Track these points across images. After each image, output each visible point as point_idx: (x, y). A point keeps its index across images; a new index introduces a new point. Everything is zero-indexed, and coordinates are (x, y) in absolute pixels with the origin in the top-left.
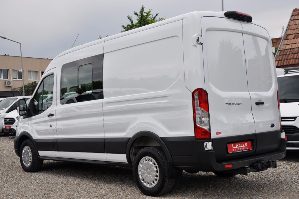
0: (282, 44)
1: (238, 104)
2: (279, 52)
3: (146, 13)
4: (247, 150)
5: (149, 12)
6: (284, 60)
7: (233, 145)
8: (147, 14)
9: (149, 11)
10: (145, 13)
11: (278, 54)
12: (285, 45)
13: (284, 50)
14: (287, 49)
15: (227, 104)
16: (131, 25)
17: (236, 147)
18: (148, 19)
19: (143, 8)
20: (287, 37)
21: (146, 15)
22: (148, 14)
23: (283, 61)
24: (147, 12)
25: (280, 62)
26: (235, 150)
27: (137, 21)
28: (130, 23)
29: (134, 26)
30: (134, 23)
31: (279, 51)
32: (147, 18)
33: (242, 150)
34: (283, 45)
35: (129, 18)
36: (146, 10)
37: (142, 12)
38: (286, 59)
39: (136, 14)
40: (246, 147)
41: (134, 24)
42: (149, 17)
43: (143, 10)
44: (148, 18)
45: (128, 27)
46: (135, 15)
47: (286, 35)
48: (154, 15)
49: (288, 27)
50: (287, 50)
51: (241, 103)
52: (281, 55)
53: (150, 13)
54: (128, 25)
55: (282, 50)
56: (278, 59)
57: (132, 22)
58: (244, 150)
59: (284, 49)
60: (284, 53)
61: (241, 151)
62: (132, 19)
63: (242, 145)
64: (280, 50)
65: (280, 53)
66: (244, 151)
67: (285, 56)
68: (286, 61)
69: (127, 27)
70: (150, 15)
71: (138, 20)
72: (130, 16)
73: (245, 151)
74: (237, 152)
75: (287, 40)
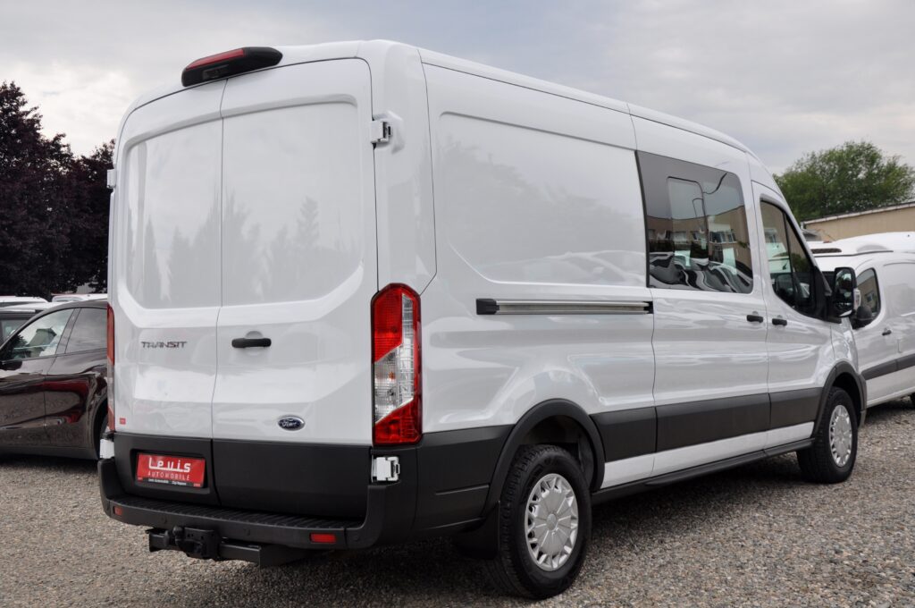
1: (174, 345)
4: (185, 484)
7: (151, 459)
15: (144, 343)
17: (158, 468)
26: (153, 475)
33: (170, 480)
40: (185, 474)
51: (183, 343)
58: (176, 481)
61: (167, 482)
63: (175, 467)
66: (174, 483)
73: (177, 485)
74: (156, 481)
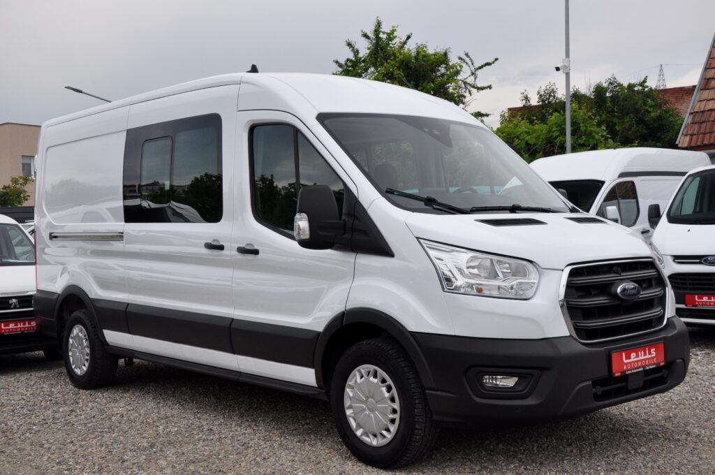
0: (697, 99)
2: (692, 116)
3: (387, 34)
5: (393, 31)
6: (704, 134)
8: (389, 37)
9: (391, 29)
10: (384, 33)
11: (690, 121)
12: (704, 100)
13: (703, 112)
14: (709, 110)
16: (353, 59)
18: (391, 47)
19: (378, 23)
20: (707, 83)
21: (387, 39)
22: (391, 36)
23: (701, 136)
24: (389, 32)
25: (695, 137)
27: (368, 51)
28: (351, 56)
29: (360, 62)
30: (361, 55)
31: (691, 114)
32: (389, 44)
34: (701, 101)
35: (349, 45)
36: (386, 28)
37: (377, 31)
38: (708, 131)
39: (366, 36)
41: (360, 58)
42: (394, 42)
43: (379, 26)
44: (391, 45)
45: (349, 64)
46: (364, 38)
47: (705, 79)
48: (404, 38)
49: (710, 62)
50: (709, 113)
52: (696, 123)
53: (395, 34)
54: (348, 60)
55: (697, 112)
56: (690, 132)
57: (356, 52)
59: (702, 110)
60: (703, 119)
62: (356, 47)
64: (692, 111)
65: (693, 119)
67: (706, 126)
68: (708, 136)
69: (346, 64)
70: (395, 37)
71: (369, 49)
72: (352, 40)
75: (707, 91)
